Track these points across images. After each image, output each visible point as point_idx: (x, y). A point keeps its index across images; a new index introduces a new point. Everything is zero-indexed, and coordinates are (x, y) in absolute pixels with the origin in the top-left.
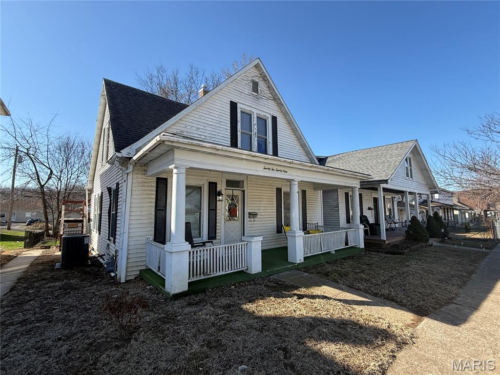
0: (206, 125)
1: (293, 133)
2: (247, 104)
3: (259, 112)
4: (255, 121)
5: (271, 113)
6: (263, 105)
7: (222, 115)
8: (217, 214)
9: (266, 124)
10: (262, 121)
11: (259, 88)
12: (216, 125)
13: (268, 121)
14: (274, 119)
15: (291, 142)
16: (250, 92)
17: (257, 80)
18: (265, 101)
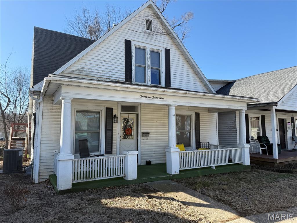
0: (103, 62)
1: (187, 63)
2: (140, 40)
3: (152, 47)
4: (148, 55)
5: (164, 46)
6: (157, 40)
7: (117, 52)
8: (113, 134)
9: (160, 57)
10: (155, 54)
11: (152, 26)
12: (112, 61)
13: (162, 53)
14: (167, 52)
15: (184, 71)
16: (144, 30)
17: (150, 19)
18: (159, 36)
